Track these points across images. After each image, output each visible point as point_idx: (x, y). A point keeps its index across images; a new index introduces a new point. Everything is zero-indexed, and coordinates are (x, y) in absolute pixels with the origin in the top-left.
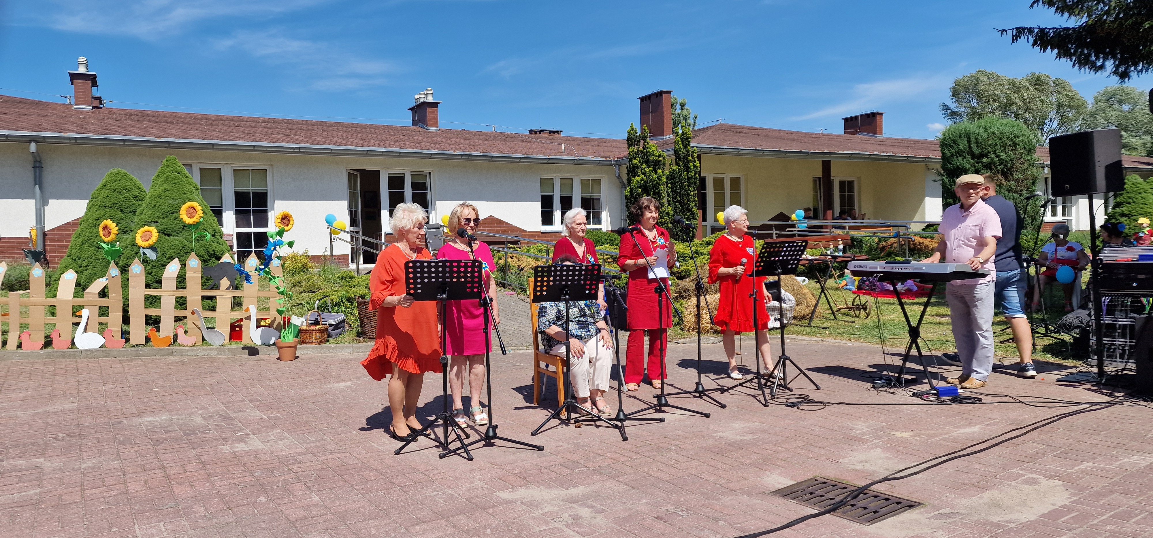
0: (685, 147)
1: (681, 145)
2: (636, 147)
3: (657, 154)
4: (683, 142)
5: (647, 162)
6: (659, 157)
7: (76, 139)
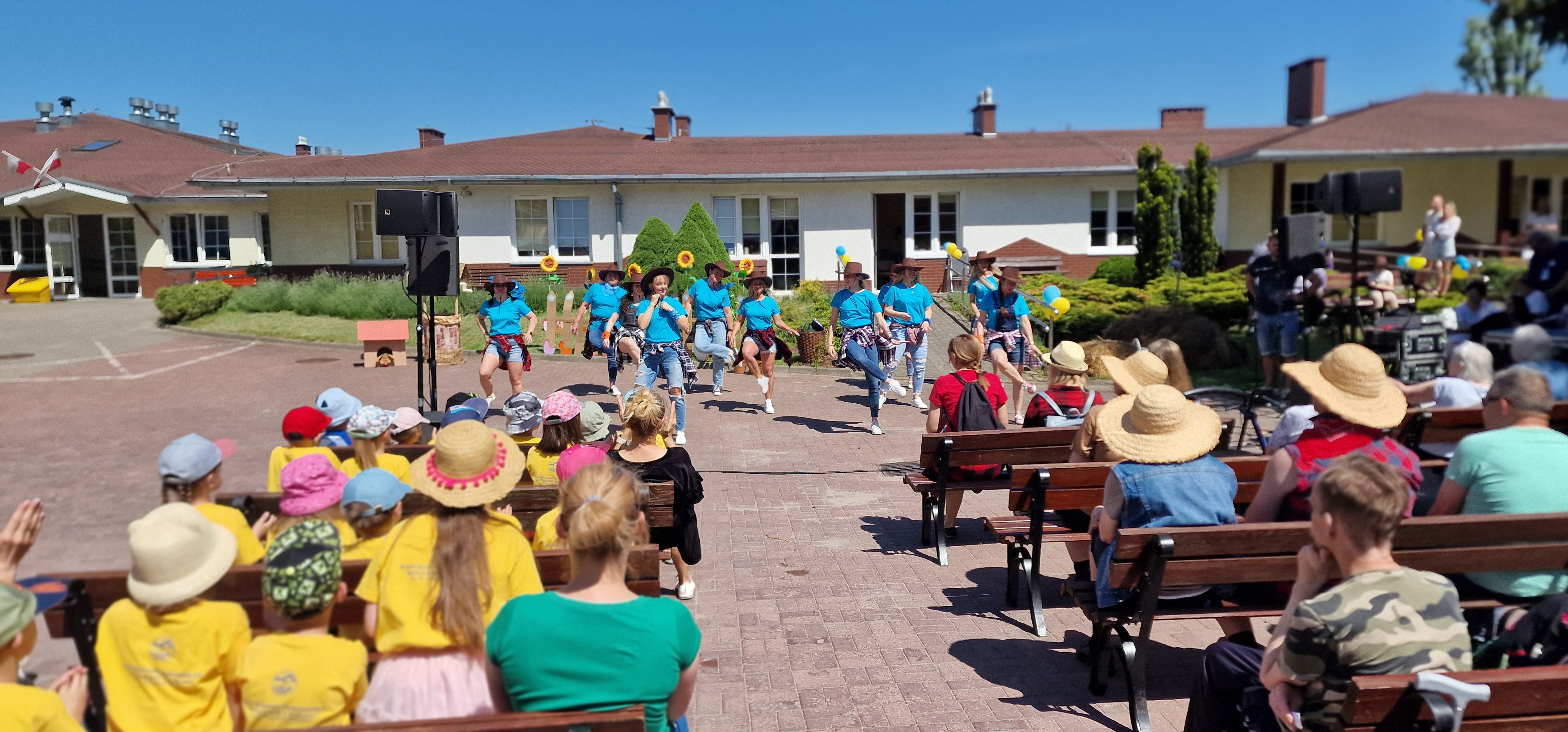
7: (644, 180)
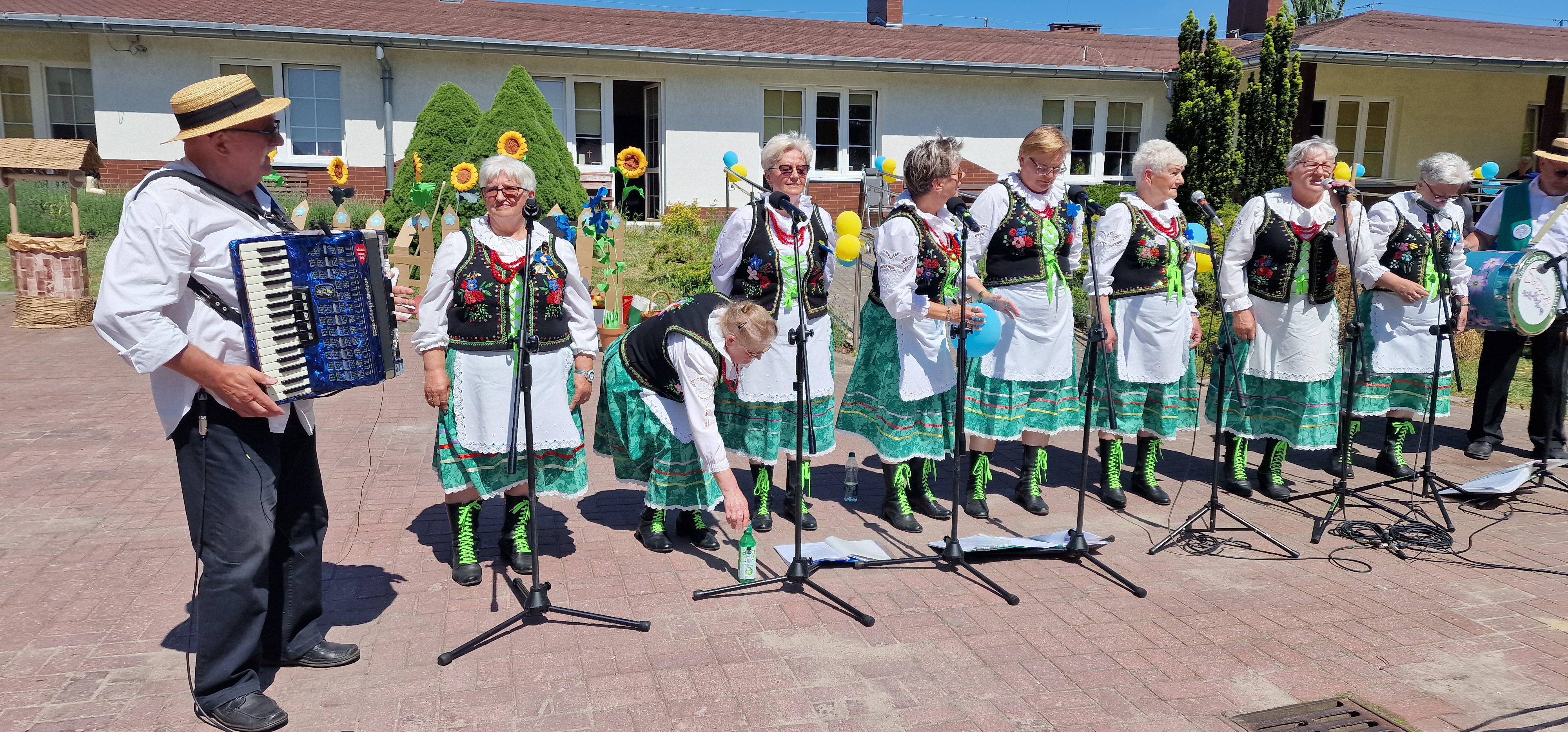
0: (1280, 50)
1: (1272, 48)
2: (1194, 51)
3: (1227, 63)
4: (1276, 43)
5: (1209, 77)
6: (1229, 67)
7: (427, 41)
